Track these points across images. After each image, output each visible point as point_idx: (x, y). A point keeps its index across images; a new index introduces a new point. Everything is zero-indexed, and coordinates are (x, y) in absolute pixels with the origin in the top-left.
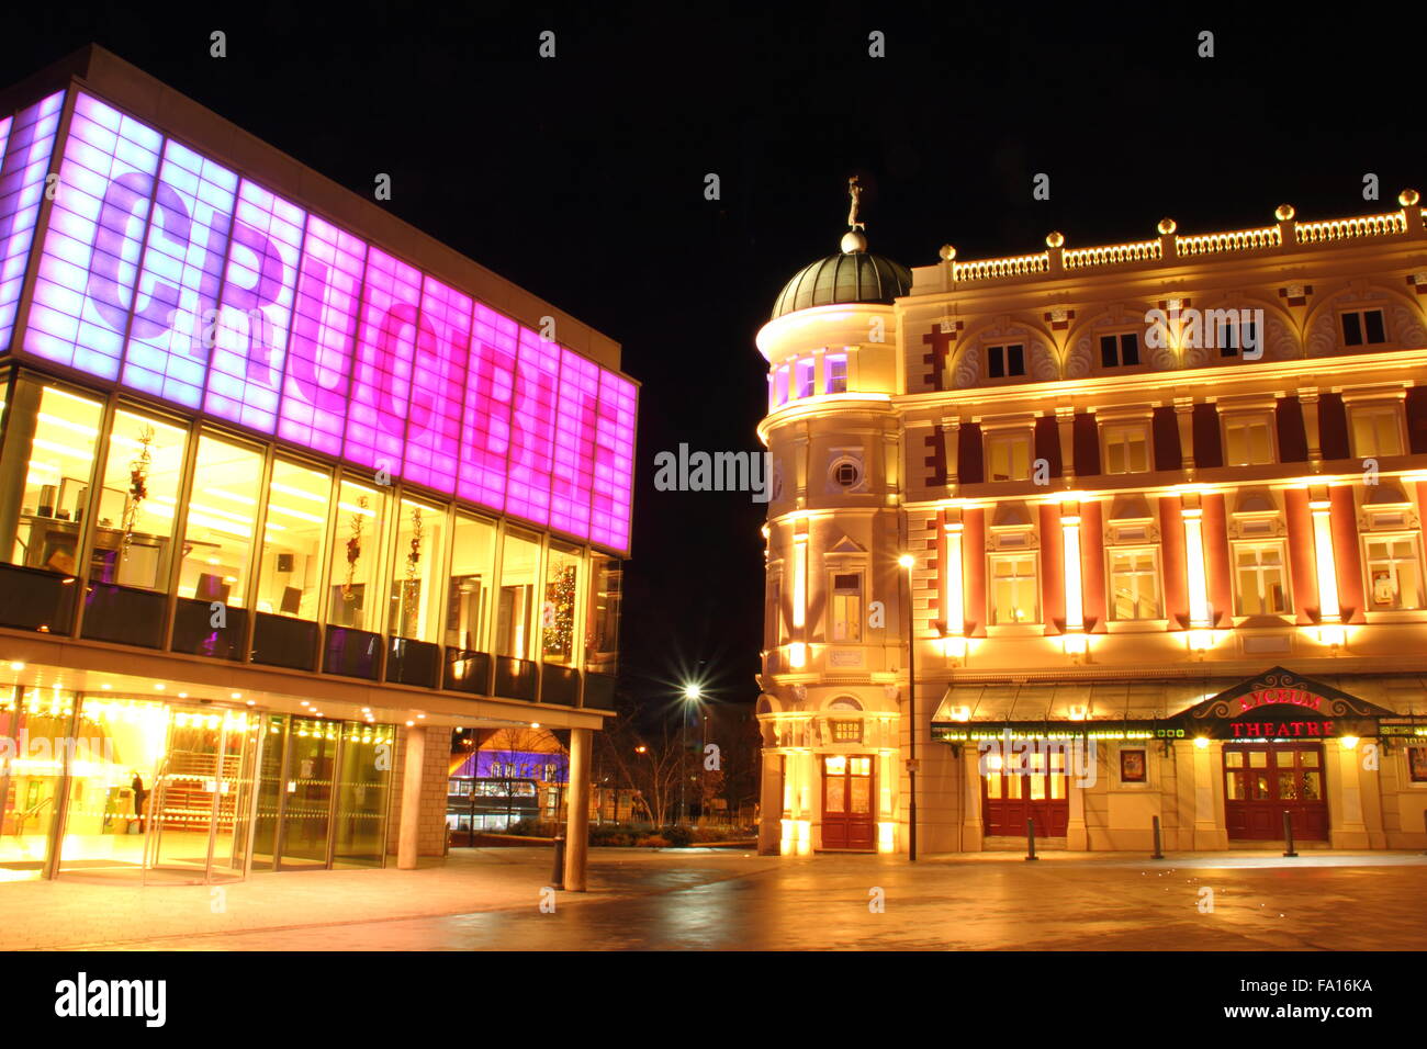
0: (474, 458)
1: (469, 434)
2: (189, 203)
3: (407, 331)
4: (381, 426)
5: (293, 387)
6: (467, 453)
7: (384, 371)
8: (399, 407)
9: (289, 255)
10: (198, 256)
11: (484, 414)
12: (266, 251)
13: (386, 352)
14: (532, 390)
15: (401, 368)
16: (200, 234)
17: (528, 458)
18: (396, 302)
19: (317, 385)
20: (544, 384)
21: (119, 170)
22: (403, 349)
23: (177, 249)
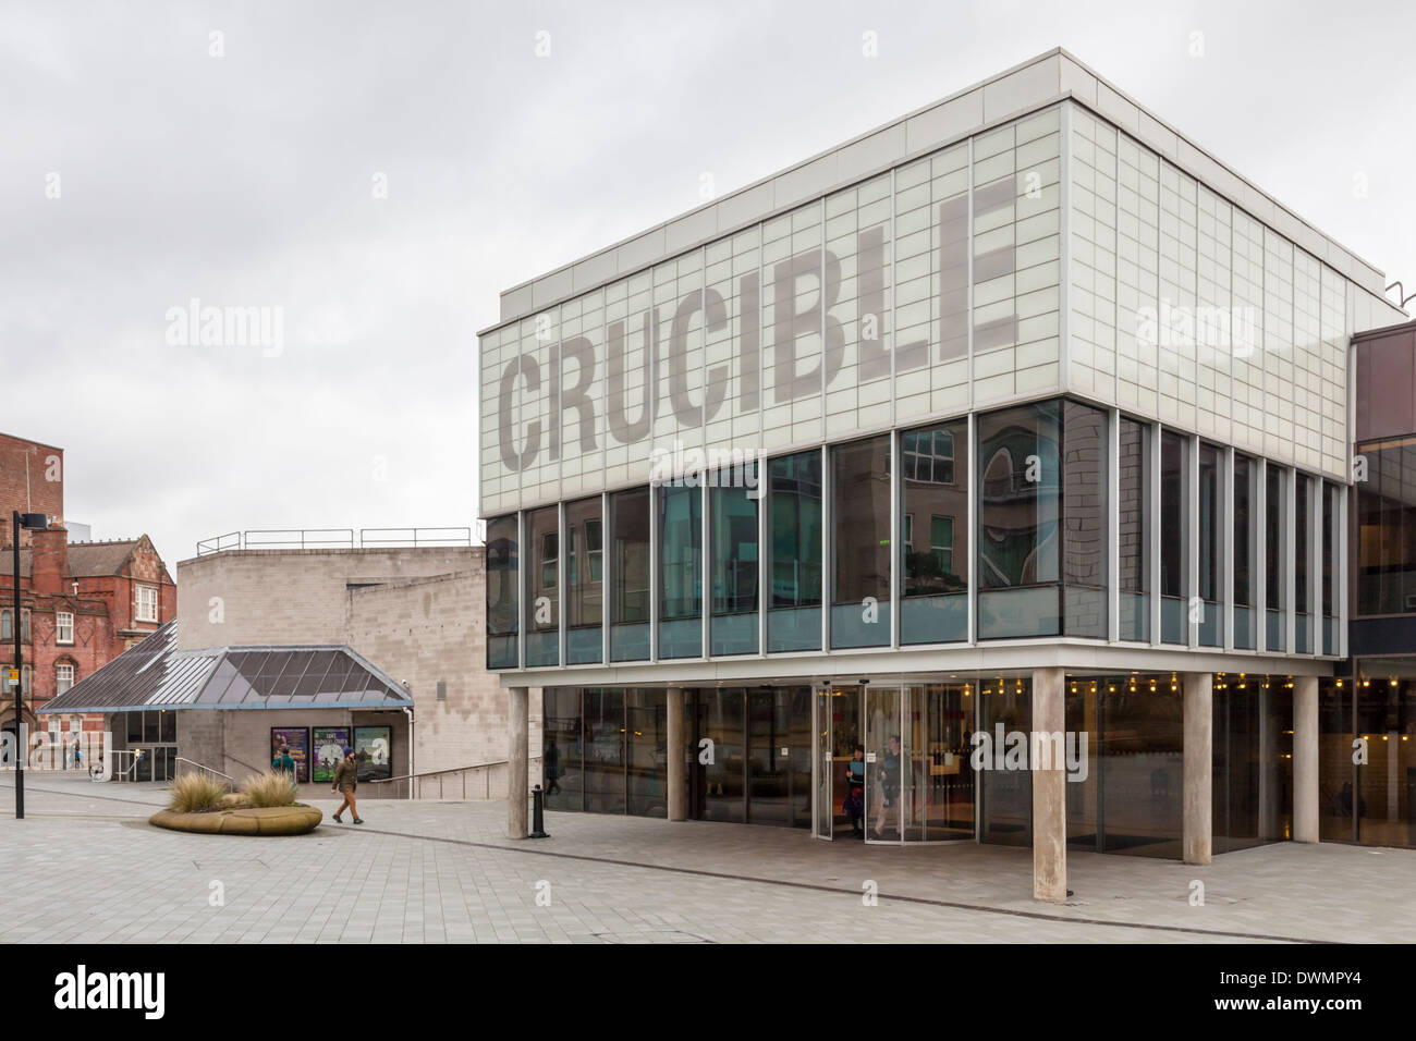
0: (778, 399)
1: (769, 378)
2: (535, 355)
3: (697, 319)
4: (682, 427)
5: (611, 441)
6: (768, 398)
7: (679, 373)
8: (696, 399)
9: (597, 337)
10: (545, 387)
11: (785, 345)
12: (580, 348)
13: (678, 354)
14: (849, 268)
15: (692, 360)
16: (545, 372)
17: (850, 354)
18: (681, 300)
19: (628, 426)
20: (871, 246)
21: (504, 366)
22: (693, 340)
23: (535, 394)
